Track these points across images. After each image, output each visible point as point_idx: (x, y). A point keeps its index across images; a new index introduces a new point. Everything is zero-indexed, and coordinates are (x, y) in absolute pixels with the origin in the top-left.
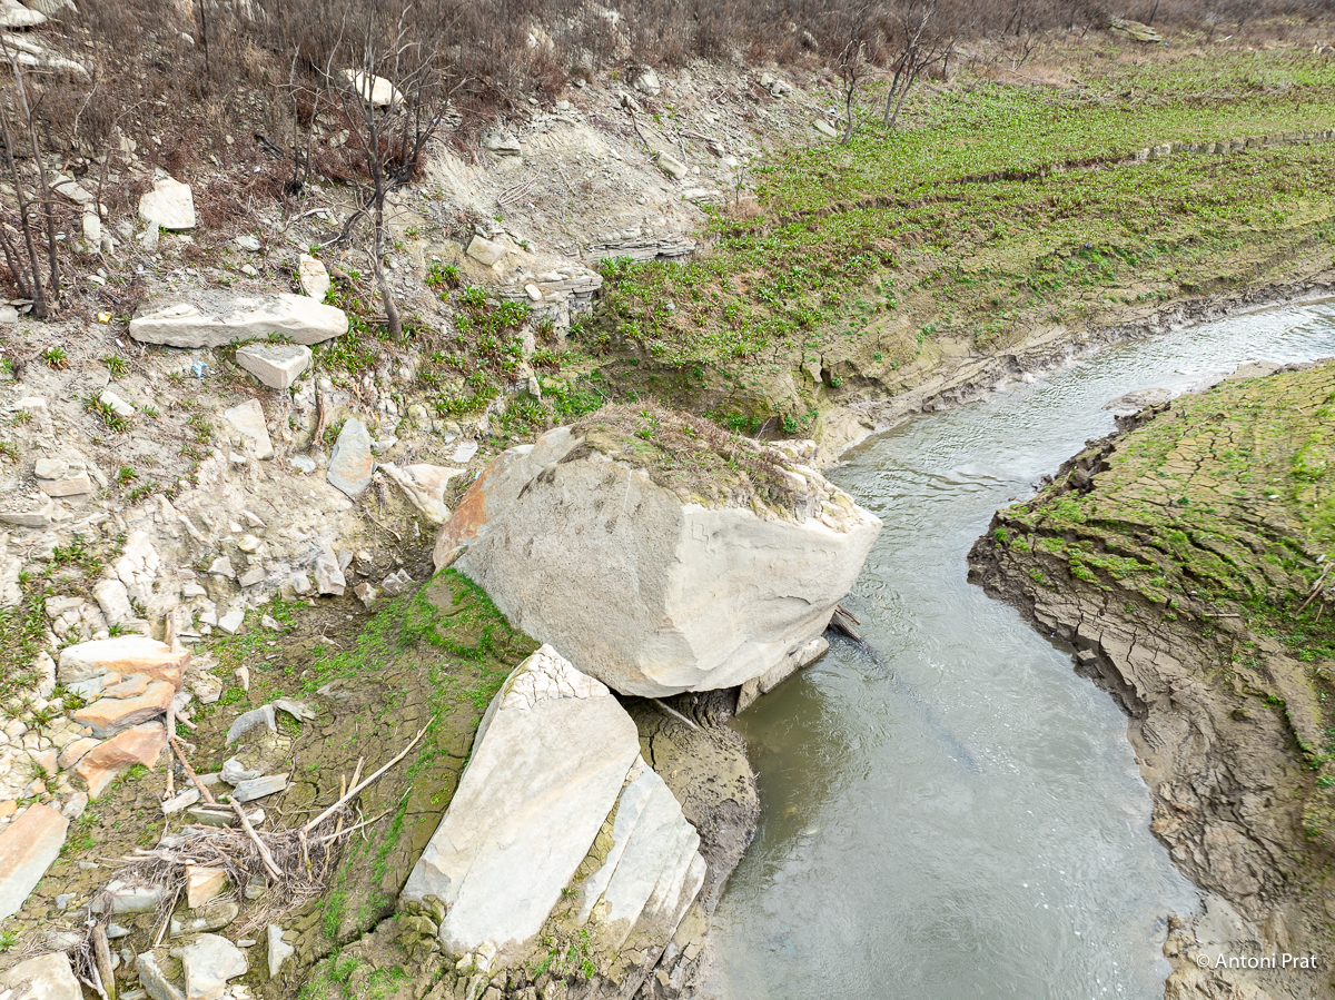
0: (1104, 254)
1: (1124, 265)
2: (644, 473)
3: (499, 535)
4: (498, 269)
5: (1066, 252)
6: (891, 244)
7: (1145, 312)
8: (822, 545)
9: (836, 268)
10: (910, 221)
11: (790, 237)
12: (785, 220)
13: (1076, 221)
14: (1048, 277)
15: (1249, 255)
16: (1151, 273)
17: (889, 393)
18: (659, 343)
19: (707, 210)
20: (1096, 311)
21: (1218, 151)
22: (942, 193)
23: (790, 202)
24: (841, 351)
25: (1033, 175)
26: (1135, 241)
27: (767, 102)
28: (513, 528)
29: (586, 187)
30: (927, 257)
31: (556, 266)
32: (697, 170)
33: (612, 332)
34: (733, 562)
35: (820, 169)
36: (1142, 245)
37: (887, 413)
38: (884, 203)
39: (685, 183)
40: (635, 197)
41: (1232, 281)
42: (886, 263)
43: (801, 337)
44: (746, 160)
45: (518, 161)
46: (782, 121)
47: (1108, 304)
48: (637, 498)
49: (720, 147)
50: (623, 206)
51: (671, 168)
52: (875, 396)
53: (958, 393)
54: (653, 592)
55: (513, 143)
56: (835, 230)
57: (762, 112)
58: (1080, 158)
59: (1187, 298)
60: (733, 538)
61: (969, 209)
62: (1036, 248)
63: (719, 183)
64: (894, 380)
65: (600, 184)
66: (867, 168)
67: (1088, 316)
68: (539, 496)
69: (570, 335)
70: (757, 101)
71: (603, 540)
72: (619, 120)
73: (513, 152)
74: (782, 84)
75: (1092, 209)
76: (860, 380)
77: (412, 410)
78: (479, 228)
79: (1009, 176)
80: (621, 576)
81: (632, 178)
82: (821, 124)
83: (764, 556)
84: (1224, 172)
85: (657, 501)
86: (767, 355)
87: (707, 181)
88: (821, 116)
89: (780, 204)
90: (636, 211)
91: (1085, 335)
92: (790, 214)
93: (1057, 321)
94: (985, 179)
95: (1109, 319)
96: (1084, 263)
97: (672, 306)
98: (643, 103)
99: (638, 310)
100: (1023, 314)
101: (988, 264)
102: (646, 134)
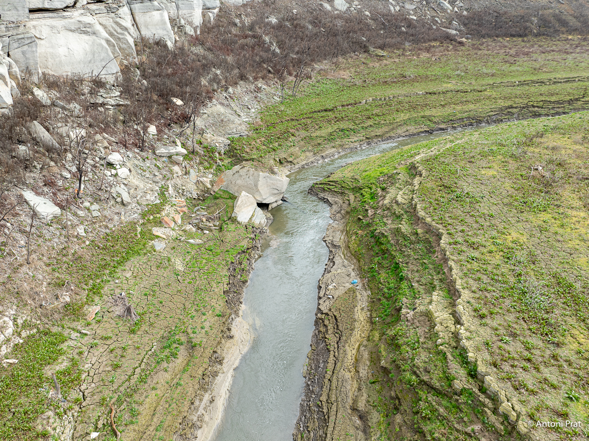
0: (347, 131)
1: (352, 133)
2: (253, 169)
3: (229, 182)
4: (209, 140)
5: (338, 131)
6: (294, 130)
7: (356, 144)
8: (280, 181)
9: (281, 137)
10: (299, 124)
11: (270, 130)
12: (268, 126)
13: (341, 122)
14: (332, 137)
15: (385, 129)
16: (359, 135)
17: (294, 164)
18: (244, 155)
19: (249, 124)
20: (344, 144)
21: (385, 99)
22: (307, 117)
23: (269, 121)
24: (283, 155)
25: (332, 110)
26: (356, 127)
27: (260, 92)
28: (232, 180)
29: (222, 121)
30: (303, 133)
31: (221, 139)
32: (245, 114)
33: (233, 153)
34: (267, 182)
35: (276, 111)
36: (357, 128)
37: (294, 168)
38: (292, 120)
39: (243, 117)
40: (233, 122)
41: (379, 136)
42: (293, 135)
43: (274, 153)
44: (257, 110)
45: (207, 115)
46: (265, 98)
47: (347, 143)
48: (253, 173)
49: (250, 107)
50: (231, 125)
51: (239, 114)
52: (291, 165)
53: (309, 164)
54: (256, 186)
55: (205, 111)
56: (280, 128)
57: (259, 95)
58: (345, 104)
59: (367, 140)
60: (267, 178)
61: (314, 120)
62: (330, 130)
63: (251, 117)
64: (295, 161)
65: (225, 120)
66: (288, 110)
67: (341, 146)
68: (236, 175)
69: (224, 154)
70: (257, 92)
71: (248, 179)
72: (226, 102)
73: (205, 113)
74: (264, 87)
75: (346, 119)
76: (288, 162)
77: (200, 168)
78: (204, 132)
79: (326, 110)
80: (251, 184)
81: (232, 118)
82: (275, 97)
83: (271, 181)
84: (385, 106)
85: (256, 173)
86: (267, 157)
87: (248, 117)
88: (275, 95)
89: (266, 122)
90: (234, 125)
91: (341, 150)
92: (269, 124)
93: (334, 147)
94: (319, 111)
95: (347, 146)
96: (342, 133)
97: (245, 147)
98: (230, 97)
99: (239, 148)
100: (326, 146)
101: (318, 134)
102: (232, 105)
